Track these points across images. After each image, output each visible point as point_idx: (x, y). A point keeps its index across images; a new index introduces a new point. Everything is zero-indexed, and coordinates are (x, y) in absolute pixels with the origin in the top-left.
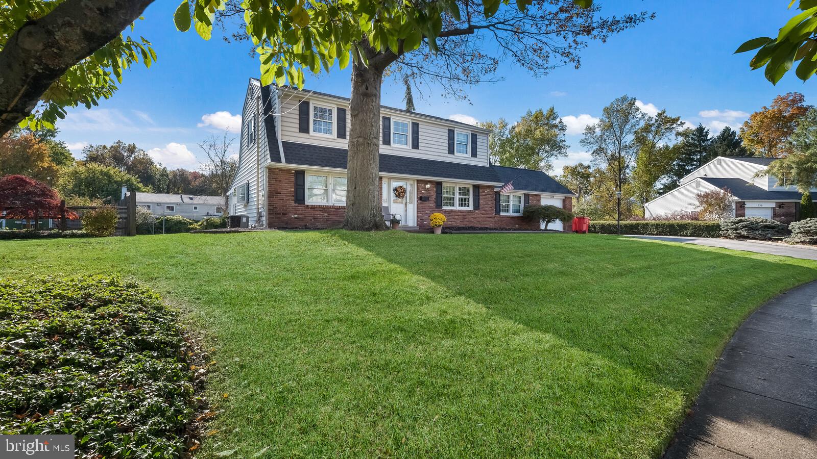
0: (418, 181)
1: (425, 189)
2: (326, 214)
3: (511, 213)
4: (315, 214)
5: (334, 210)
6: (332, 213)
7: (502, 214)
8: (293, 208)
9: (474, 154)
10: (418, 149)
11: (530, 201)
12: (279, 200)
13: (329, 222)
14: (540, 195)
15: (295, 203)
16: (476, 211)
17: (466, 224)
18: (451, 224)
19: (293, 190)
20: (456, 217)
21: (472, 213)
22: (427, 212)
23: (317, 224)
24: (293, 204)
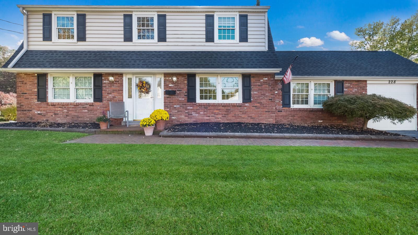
0: (166, 75)
1: (173, 82)
2: (65, 111)
3: (311, 105)
4: (56, 111)
5: (73, 106)
6: (71, 109)
7: (294, 106)
8: (36, 106)
9: (244, 38)
10: (166, 41)
11: (345, 89)
12: (25, 99)
13: (68, 117)
14: (366, 81)
15: (38, 101)
16: (247, 104)
17: (231, 119)
18: (210, 120)
19: (36, 90)
20: (217, 111)
21: (240, 106)
22: (175, 106)
23: (58, 119)
24: (37, 102)
